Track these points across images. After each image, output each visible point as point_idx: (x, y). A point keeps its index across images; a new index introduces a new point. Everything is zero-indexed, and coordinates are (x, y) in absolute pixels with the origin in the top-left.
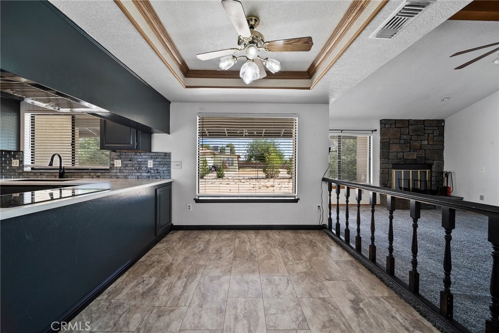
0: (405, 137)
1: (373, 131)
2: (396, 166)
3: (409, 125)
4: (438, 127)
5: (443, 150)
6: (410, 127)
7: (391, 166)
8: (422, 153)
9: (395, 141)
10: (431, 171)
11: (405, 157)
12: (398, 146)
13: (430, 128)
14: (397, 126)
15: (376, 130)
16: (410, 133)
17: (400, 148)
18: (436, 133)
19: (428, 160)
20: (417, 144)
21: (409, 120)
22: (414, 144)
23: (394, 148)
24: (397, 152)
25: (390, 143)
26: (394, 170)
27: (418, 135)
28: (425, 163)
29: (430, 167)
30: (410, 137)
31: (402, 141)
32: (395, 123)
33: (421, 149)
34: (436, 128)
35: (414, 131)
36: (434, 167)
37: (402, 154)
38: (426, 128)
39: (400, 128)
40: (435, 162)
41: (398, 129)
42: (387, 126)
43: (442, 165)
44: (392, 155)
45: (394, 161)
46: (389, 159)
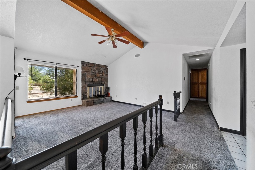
0: (93, 71)
1: (77, 66)
2: (90, 85)
3: (95, 66)
4: (106, 69)
5: (108, 78)
6: (95, 67)
7: (87, 85)
8: (100, 79)
9: (89, 73)
10: (104, 87)
11: (93, 81)
12: (90, 75)
13: (103, 69)
14: (90, 66)
15: (79, 66)
16: (96, 70)
17: (91, 76)
18: (105, 71)
19: (102, 82)
20: (98, 75)
21: (95, 64)
22: (97, 75)
23: (88, 76)
24: (90, 78)
25: (87, 73)
26: (89, 87)
27: (99, 71)
28: (101, 84)
29: (103, 85)
30: (95, 72)
31: (92, 73)
32: (89, 64)
33: (100, 77)
34: (105, 69)
35: (97, 69)
36: (105, 85)
37: (92, 79)
38: (102, 68)
39: (91, 67)
40: (105, 83)
41: (90, 67)
42: (85, 65)
43: (107, 84)
44: (87, 80)
45: (88, 83)
46: (86, 82)
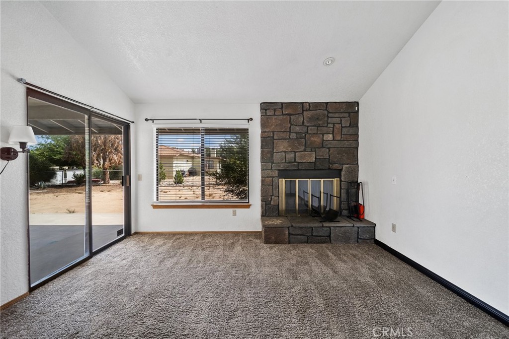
0: (298, 128)
1: (248, 120)
2: (283, 174)
3: (303, 111)
4: (349, 113)
5: (357, 148)
6: (305, 113)
7: (276, 173)
8: (324, 153)
9: (282, 135)
10: (341, 181)
11: (298, 160)
12: (286, 143)
13: (337, 115)
14: (284, 113)
15: (252, 119)
16: (306, 124)
17: (289, 146)
18: (346, 123)
19: (334, 163)
20: (317, 139)
21: (302, 103)
22: (312, 139)
23: (282, 146)
24: (285, 152)
25: (275, 137)
26: (284, 180)
27: (318, 126)
28: (329, 169)
29: (338, 173)
30: (305, 129)
31: (293, 136)
32: (282, 108)
33: (323, 147)
34: (347, 115)
35: (311, 119)
36: (343, 173)
37: (292, 155)
38: (330, 115)
39: (290, 115)
40: (345, 167)
41: (285, 116)
42: (269, 113)
43: (355, 171)
44: (277, 157)
45: (280, 166)
46: (273, 163)
